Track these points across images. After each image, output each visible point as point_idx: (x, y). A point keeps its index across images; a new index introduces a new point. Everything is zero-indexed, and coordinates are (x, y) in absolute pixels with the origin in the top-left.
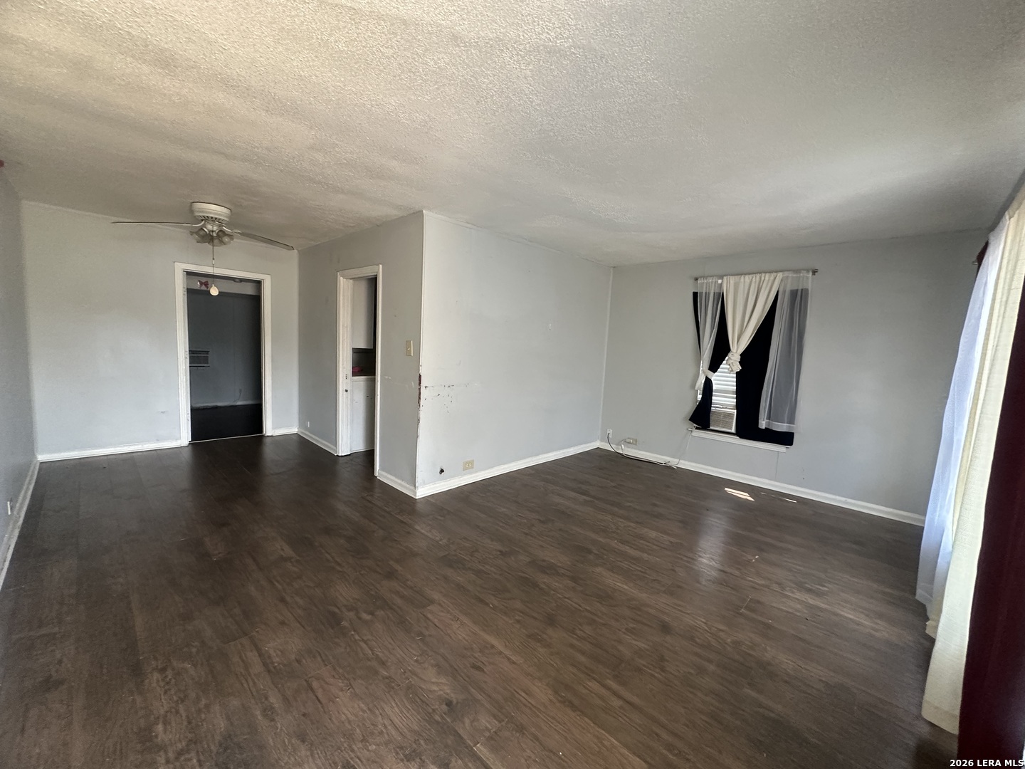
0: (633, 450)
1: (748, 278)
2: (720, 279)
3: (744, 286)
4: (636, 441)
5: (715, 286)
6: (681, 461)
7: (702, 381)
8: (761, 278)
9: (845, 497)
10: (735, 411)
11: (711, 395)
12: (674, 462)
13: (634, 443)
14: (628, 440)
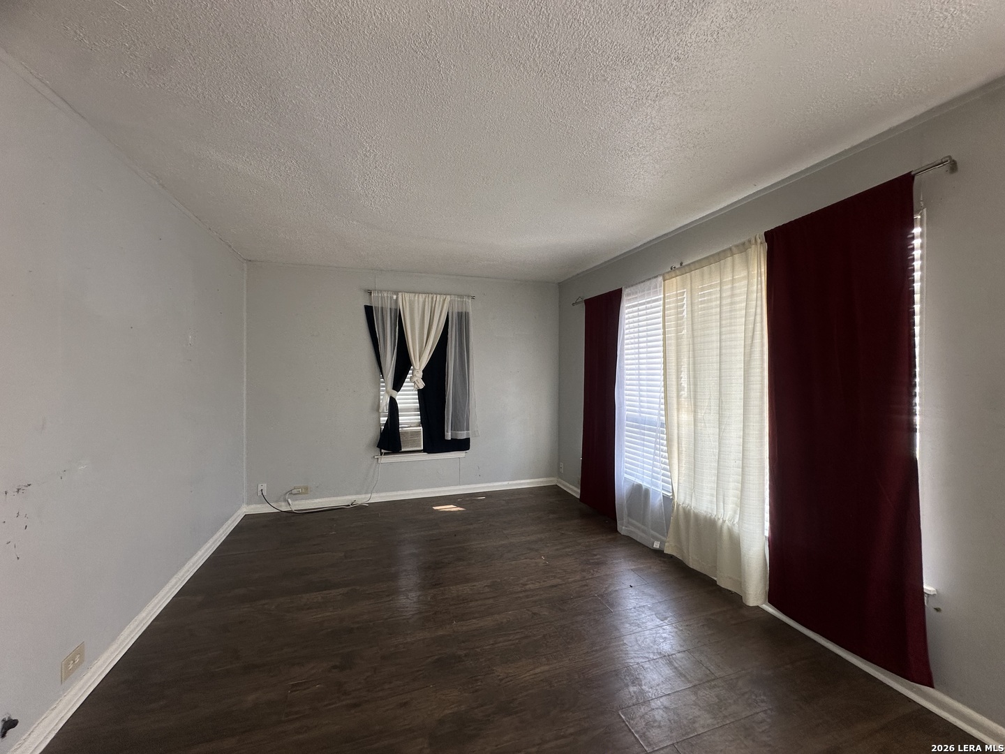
0: (303, 502)
1: (422, 297)
2: (395, 294)
3: (418, 304)
4: (306, 488)
5: (391, 301)
6: (374, 495)
7: (385, 402)
8: (432, 298)
9: (506, 481)
10: (421, 428)
11: (398, 417)
12: (362, 499)
13: (305, 492)
14: (295, 491)
